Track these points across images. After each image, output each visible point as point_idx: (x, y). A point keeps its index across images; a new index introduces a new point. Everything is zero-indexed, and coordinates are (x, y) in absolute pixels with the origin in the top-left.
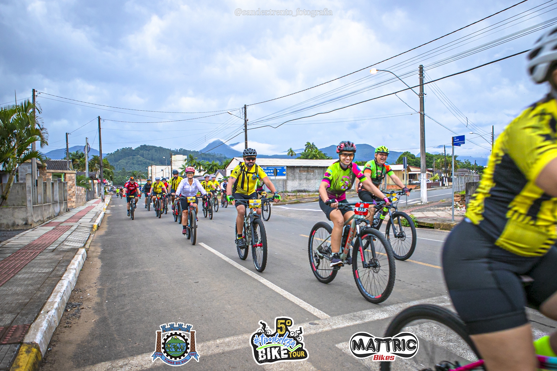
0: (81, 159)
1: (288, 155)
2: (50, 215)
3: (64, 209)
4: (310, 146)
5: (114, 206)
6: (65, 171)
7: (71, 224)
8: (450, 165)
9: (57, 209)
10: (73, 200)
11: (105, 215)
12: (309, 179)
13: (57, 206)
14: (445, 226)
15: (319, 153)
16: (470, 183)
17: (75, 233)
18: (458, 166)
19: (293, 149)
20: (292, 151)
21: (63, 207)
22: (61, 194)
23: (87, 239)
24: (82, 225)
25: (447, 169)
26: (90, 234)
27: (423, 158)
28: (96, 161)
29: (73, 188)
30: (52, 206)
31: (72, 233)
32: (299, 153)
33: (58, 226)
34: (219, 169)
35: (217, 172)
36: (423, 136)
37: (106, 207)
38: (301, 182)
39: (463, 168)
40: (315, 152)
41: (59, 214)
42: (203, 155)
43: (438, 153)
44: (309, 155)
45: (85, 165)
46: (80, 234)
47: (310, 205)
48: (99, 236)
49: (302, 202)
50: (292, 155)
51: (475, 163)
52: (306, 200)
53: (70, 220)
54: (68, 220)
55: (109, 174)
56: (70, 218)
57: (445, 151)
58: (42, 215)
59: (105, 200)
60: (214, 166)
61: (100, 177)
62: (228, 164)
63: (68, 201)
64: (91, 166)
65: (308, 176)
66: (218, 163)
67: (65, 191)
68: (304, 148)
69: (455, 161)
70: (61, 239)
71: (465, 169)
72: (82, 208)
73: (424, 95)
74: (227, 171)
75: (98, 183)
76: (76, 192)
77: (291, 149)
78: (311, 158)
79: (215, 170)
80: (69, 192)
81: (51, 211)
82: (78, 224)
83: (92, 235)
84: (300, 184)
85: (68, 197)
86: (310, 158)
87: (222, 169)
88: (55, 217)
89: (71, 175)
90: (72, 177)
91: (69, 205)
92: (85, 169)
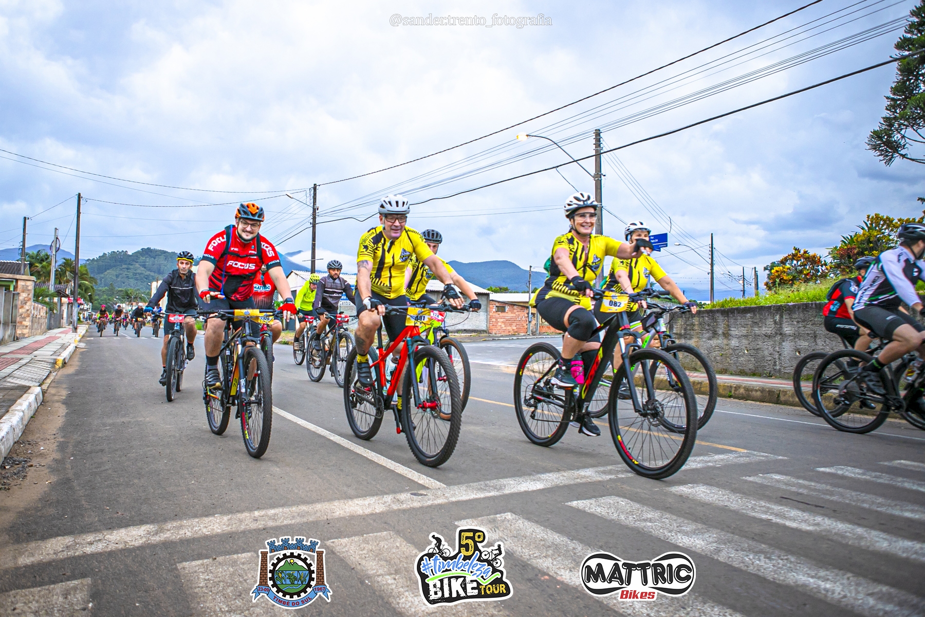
0: (44, 263)
28: (70, 267)
29: (28, 304)
45: (49, 273)
55: (86, 290)
61: (72, 293)
64: (60, 275)
73: (602, 176)
75: (69, 303)
76: (31, 311)
90: (28, 286)
92: (49, 280)
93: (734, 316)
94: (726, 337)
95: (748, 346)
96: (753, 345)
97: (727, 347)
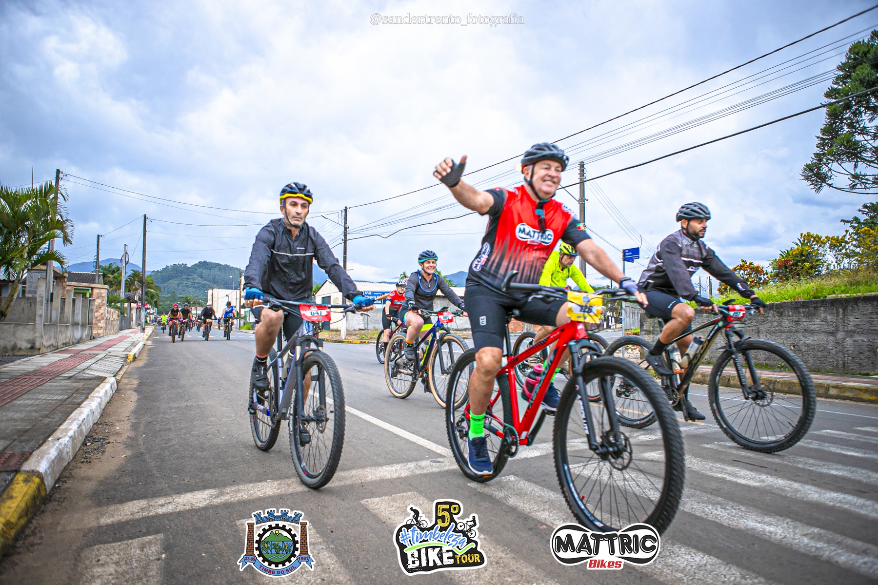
0: (116, 274)
2: (67, 340)
3: (87, 336)
5: (157, 338)
6: (93, 285)
7: (96, 352)
9: (78, 334)
10: (100, 325)
11: (143, 347)
13: (77, 329)
17: (102, 362)
21: (86, 332)
22: (85, 314)
23: (118, 370)
24: (111, 354)
26: (123, 365)
28: (138, 278)
29: (102, 308)
30: (70, 328)
31: (97, 362)
33: (77, 354)
37: (146, 337)
41: (80, 341)
45: (120, 283)
46: (108, 363)
48: (136, 368)
53: (96, 349)
54: (92, 348)
55: (152, 297)
56: (95, 346)
58: (56, 338)
59: (146, 331)
61: (140, 299)
63: (94, 326)
64: (129, 285)
67: (91, 311)
70: (81, 367)
72: (113, 337)
75: (137, 308)
76: (105, 314)
80: (96, 314)
81: (69, 334)
82: (106, 352)
83: (126, 367)
85: (94, 321)
88: (73, 344)
89: (101, 291)
90: (102, 293)
91: (95, 332)
92: (120, 289)
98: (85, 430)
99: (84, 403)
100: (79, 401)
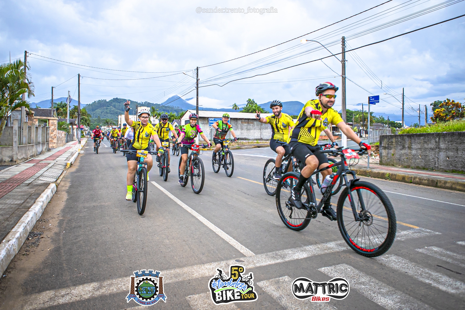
0: (64, 108)
1: (233, 109)
2: (33, 154)
3: (45, 149)
4: (250, 102)
5: (88, 147)
6: (50, 118)
7: (49, 162)
8: (367, 119)
9: (40, 149)
10: (53, 141)
11: (79, 155)
12: (249, 130)
13: (39, 146)
14: (361, 172)
15: (259, 107)
16: (383, 136)
17: (51, 169)
18: (374, 121)
19: (237, 104)
20: (236, 106)
21: (45, 147)
22: (44, 136)
23: (60, 175)
24: (57, 163)
25: (365, 123)
26: (63, 171)
27: (344, 114)
28: (77, 110)
29: (55, 131)
30: (35, 147)
31: (48, 170)
32: (242, 107)
33: (38, 163)
34: (176, 119)
35: (174, 121)
36: (344, 96)
37: (81, 148)
38: (243, 131)
39: (378, 122)
40: (255, 107)
41: (41, 153)
42: (163, 107)
43: (357, 110)
44: (250, 110)
45: (66, 113)
46: (54, 170)
47: (248, 151)
48: (70, 173)
49: (242, 149)
50: (236, 109)
51: (388, 119)
52: (246, 146)
53: (49, 159)
54: (47, 159)
55: (86, 121)
56: (50, 157)
57: (363, 108)
58: (26, 154)
59: (81, 142)
60: (171, 117)
61: (79, 123)
62: (183, 115)
63: (50, 142)
64: (72, 114)
65: (249, 126)
66: (175, 114)
67: (48, 134)
68: (246, 103)
69: (370, 117)
70: (37, 175)
71: (380, 124)
72: (61, 148)
73: (346, 61)
74: (182, 121)
75: (77, 128)
76: (57, 135)
77: (235, 104)
78: (252, 112)
79: (172, 119)
80: (51, 135)
81: (34, 150)
82: (55, 161)
83: (65, 172)
84: (242, 133)
85: (50, 139)
86: (250, 112)
87: (178, 119)
88: (37, 155)
89: (54, 121)
90: (54, 123)
91: (50, 145)
92: (66, 117)
93: (414, 138)
94: (409, 149)
95: (421, 154)
96: (424, 153)
97: (410, 154)
98: (29, 229)
99: (32, 207)
100: (30, 205)
